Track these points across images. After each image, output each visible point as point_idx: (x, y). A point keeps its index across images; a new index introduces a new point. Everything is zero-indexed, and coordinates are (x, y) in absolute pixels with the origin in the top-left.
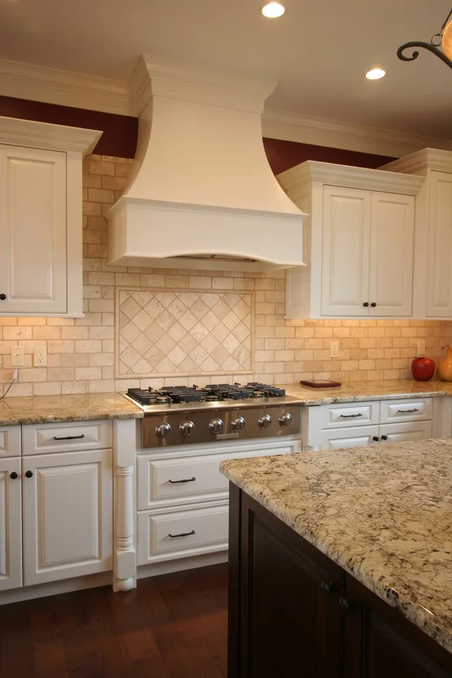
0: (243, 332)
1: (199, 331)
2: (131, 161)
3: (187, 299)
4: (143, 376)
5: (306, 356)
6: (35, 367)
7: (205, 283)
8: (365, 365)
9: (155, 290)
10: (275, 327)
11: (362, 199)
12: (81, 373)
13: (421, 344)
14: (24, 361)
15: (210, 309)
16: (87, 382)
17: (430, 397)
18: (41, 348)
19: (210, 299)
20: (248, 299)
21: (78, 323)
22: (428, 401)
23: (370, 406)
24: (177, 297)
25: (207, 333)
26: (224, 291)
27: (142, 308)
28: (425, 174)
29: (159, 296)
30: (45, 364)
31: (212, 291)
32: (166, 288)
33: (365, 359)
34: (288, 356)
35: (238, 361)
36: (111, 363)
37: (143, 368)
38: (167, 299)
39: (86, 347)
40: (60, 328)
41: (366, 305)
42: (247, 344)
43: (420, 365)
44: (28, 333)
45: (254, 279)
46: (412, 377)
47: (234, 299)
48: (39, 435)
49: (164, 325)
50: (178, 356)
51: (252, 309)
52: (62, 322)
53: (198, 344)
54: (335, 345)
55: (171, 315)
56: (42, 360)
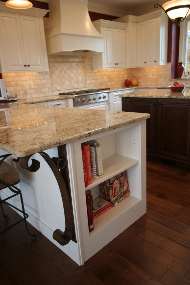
0: (83, 75)
1: (72, 75)
2: (48, 19)
3: (68, 65)
4: (60, 90)
5: (99, 81)
6: (31, 89)
7: (71, 60)
8: (113, 83)
9: (60, 62)
10: (91, 73)
11: (113, 31)
12: (44, 90)
13: (126, 76)
14: (28, 87)
15: (74, 68)
16: (45, 93)
17: (134, 89)
18: (32, 83)
19: (74, 65)
20: (83, 64)
21: (41, 74)
22: (134, 90)
23: (122, 92)
24: (65, 64)
25: (74, 75)
26: (77, 62)
27: (57, 68)
28: (128, 23)
29: (61, 64)
30: (33, 88)
31: (74, 62)
32: (62, 62)
33: (113, 81)
34: (94, 81)
35: (82, 83)
36: (51, 86)
37: (59, 87)
38: (62, 65)
39: (44, 82)
40: (36, 76)
41: (116, 64)
42: (84, 78)
43: (127, 82)
44: (28, 78)
45: (84, 58)
46: (125, 86)
47: (80, 64)
48: (51, 104)
49: (63, 74)
50: (67, 83)
51: (84, 67)
52: (37, 74)
53: (72, 79)
54: (105, 77)
55: (64, 71)
56: (33, 87)
